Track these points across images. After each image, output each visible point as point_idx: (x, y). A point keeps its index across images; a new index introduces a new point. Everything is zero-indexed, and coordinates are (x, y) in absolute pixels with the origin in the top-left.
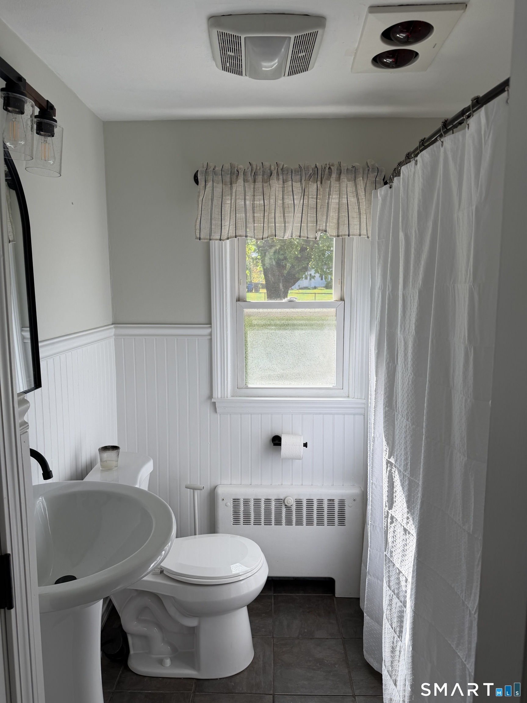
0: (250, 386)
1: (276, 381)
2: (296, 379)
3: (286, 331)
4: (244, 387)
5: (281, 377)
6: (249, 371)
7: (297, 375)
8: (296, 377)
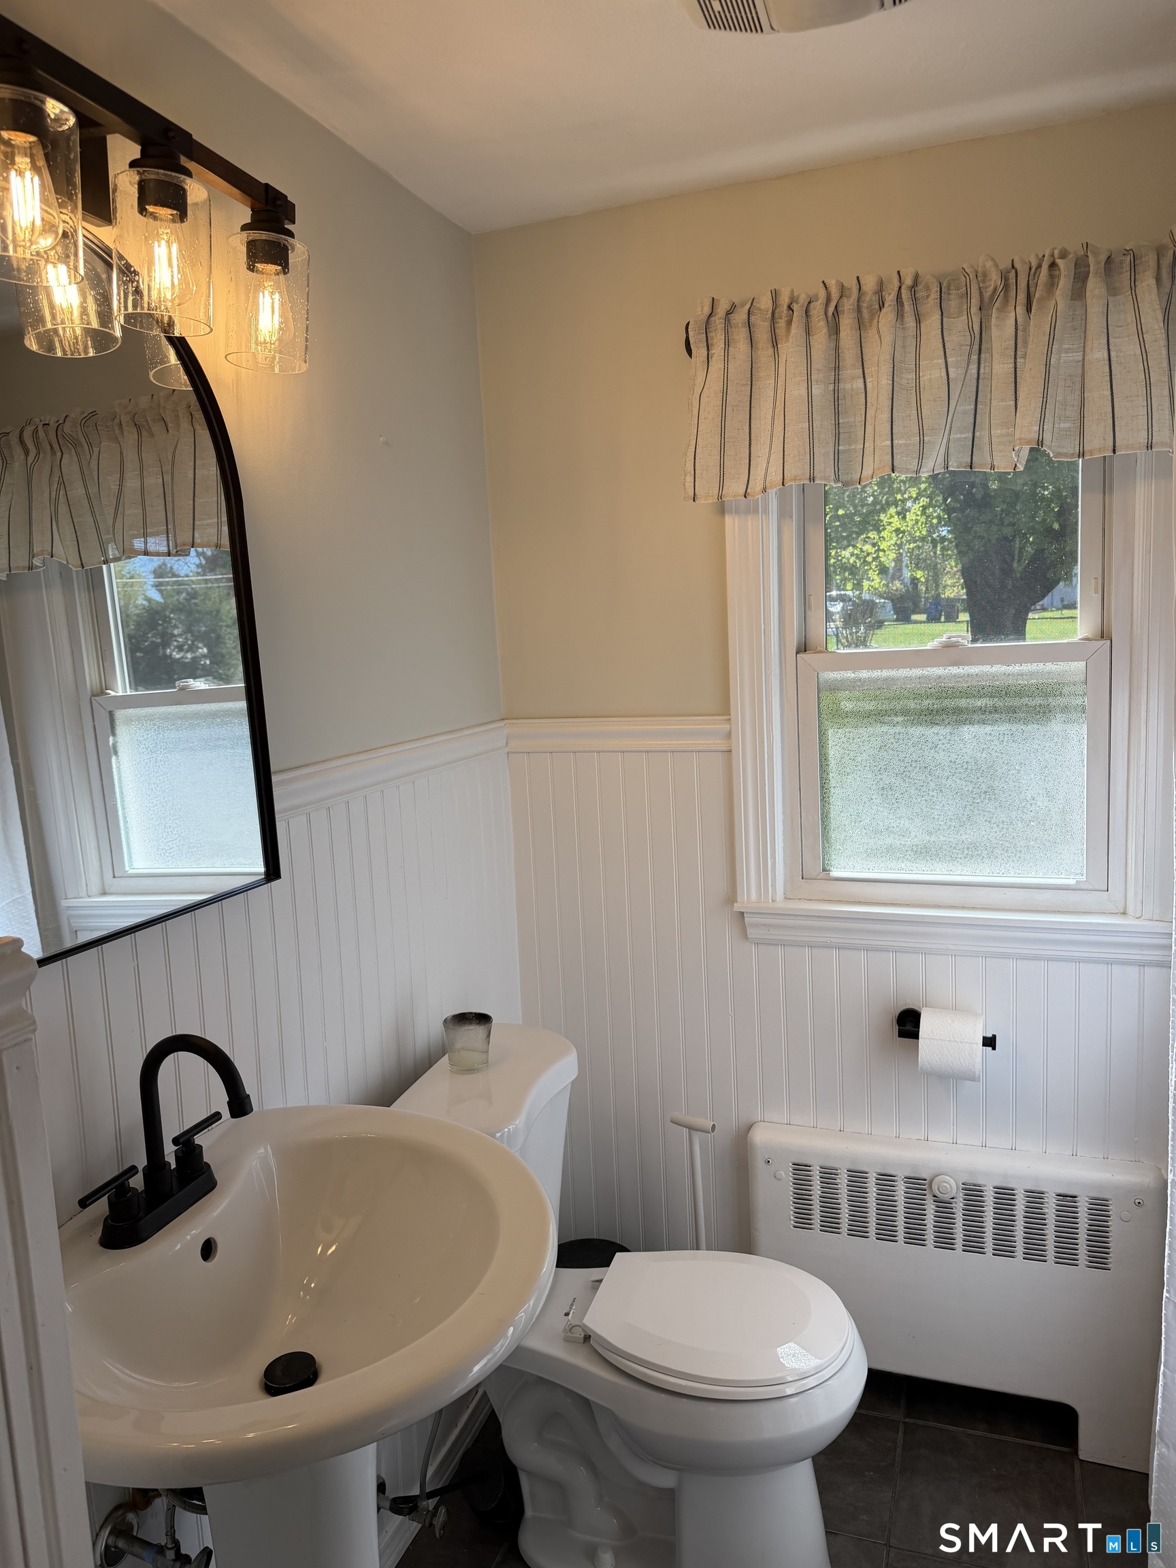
0: (835, 873)
1: (909, 864)
2: (966, 858)
3: (936, 729)
4: (819, 877)
5: (923, 852)
6: (833, 835)
7: (968, 848)
8: (967, 854)
